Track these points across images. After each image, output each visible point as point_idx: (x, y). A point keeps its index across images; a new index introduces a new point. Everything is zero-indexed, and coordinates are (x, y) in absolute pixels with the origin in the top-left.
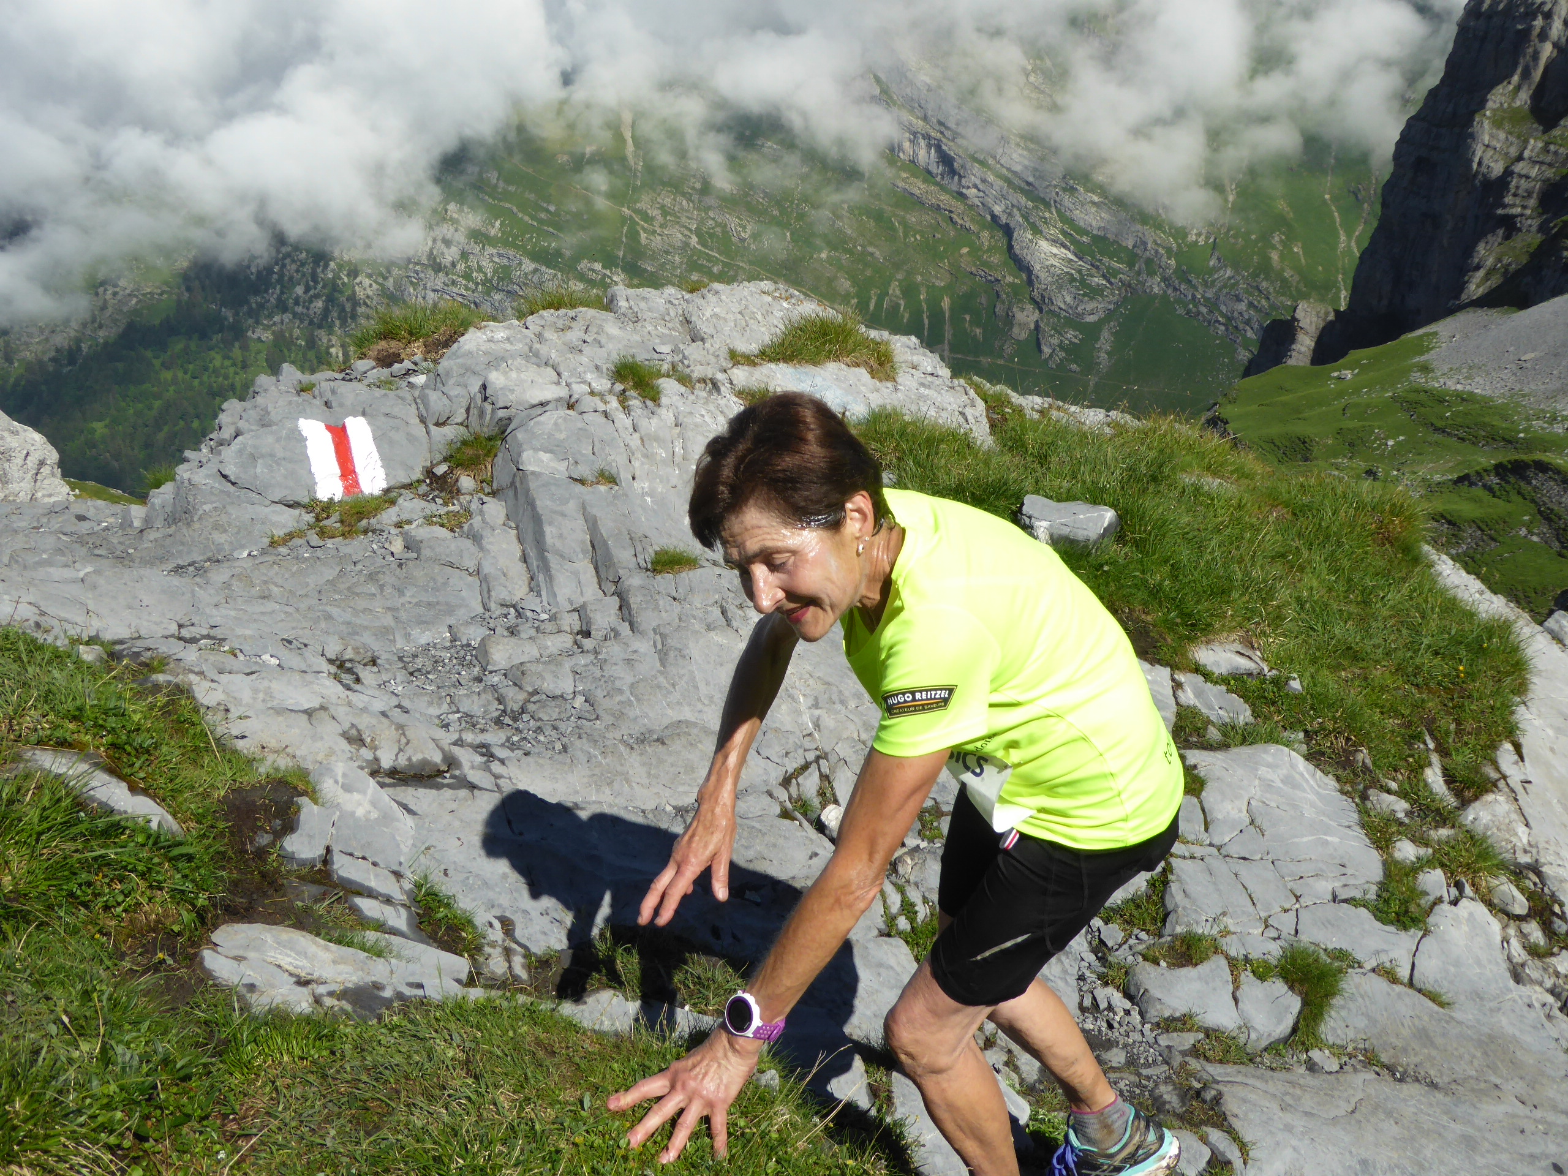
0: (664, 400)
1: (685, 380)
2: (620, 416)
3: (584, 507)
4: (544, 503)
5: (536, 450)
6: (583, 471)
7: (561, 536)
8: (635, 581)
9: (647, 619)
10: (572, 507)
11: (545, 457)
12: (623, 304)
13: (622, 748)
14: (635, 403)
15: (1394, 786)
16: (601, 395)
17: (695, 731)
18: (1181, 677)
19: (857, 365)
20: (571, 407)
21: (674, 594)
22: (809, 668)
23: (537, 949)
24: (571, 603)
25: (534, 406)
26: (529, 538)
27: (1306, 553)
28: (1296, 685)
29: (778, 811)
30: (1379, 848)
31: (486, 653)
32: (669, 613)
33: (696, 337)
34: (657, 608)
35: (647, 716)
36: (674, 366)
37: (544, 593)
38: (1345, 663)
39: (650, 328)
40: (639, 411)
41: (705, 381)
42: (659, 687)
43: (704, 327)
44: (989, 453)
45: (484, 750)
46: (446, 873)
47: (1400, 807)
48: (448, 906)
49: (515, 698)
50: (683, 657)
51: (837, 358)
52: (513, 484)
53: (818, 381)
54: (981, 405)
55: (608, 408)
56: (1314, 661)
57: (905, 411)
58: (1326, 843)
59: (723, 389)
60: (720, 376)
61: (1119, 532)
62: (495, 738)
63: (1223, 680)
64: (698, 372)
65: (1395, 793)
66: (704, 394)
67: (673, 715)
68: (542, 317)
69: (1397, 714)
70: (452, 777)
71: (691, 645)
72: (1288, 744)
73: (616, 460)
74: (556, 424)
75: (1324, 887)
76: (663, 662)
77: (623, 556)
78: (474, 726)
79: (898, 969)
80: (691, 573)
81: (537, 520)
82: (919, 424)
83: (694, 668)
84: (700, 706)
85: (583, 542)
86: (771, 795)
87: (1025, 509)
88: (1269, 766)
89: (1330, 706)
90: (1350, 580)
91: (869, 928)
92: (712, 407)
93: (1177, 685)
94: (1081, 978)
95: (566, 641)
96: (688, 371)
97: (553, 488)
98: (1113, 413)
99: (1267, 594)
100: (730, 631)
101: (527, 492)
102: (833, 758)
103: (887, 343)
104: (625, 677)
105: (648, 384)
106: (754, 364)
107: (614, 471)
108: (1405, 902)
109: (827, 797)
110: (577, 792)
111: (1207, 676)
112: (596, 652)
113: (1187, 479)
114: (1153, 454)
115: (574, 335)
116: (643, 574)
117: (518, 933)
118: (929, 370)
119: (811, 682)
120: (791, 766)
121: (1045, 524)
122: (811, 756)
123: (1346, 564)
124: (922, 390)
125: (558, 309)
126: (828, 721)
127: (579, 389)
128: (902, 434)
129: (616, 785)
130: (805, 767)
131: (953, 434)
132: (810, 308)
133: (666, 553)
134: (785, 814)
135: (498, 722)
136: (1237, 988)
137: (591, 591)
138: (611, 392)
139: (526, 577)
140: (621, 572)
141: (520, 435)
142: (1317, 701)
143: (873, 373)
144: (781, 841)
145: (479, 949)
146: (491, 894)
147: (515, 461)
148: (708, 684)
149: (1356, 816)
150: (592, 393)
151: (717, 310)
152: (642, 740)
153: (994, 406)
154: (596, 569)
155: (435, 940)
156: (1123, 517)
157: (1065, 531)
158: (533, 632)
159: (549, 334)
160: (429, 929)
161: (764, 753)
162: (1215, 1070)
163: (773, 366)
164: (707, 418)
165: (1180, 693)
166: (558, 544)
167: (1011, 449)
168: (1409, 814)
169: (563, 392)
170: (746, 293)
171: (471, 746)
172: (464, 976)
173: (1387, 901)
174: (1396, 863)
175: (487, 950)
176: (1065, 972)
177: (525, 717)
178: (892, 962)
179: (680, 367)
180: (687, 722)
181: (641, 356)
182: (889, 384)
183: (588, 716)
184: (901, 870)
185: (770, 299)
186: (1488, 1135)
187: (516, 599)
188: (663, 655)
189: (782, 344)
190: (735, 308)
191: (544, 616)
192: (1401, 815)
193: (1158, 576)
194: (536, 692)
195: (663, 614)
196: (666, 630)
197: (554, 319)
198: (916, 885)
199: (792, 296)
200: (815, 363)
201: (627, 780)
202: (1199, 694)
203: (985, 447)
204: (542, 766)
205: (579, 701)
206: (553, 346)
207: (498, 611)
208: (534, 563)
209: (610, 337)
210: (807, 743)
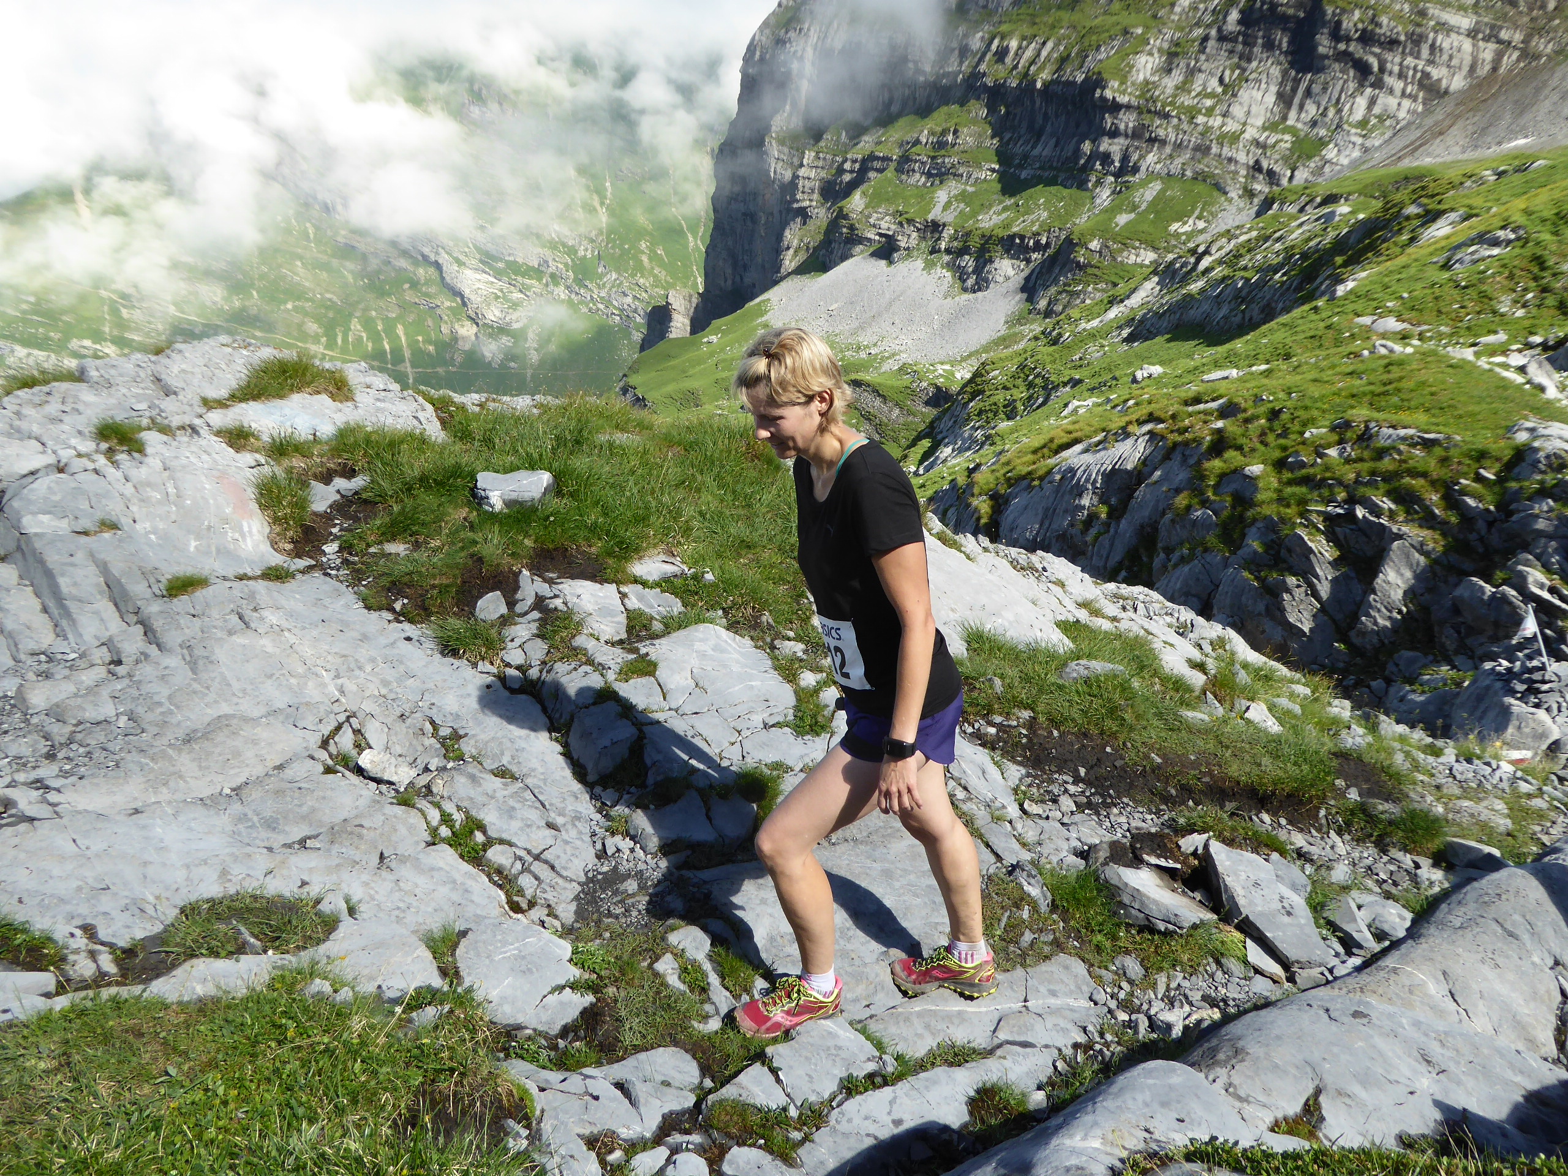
0: (149, 450)
1: (165, 430)
2: (110, 471)
3: (92, 555)
4: (53, 558)
5: (34, 514)
6: (85, 523)
7: (75, 584)
8: (153, 608)
9: (172, 638)
10: (80, 557)
11: (45, 518)
12: (93, 374)
13: (170, 751)
14: (122, 457)
15: (791, 634)
16: (88, 456)
17: (234, 722)
18: (624, 589)
19: (319, 393)
20: (61, 470)
21: (193, 612)
22: (327, 647)
23: (123, 943)
24: (97, 638)
25: (25, 476)
26: (46, 592)
27: (699, 478)
28: (709, 577)
29: (322, 769)
30: (789, 682)
31: (24, 700)
32: (190, 629)
33: (168, 392)
34: (179, 627)
35: (189, 719)
36: (152, 419)
37: (70, 636)
38: (743, 553)
39: (124, 391)
40: (128, 464)
41: (183, 428)
42: (195, 692)
43: (174, 382)
44: (443, 447)
45: (39, 784)
46: (20, 901)
47: (798, 648)
48: (25, 931)
49: (60, 732)
50: (211, 662)
51: (299, 390)
52: (19, 548)
53: (287, 411)
54: (429, 408)
55: (97, 465)
56: (719, 555)
57: (367, 423)
58: (752, 687)
59: (201, 432)
60: (197, 422)
61: (557, 488)
62: (47, 771)
63: (657, 584)
64: (176, 421)
65: (794, 639)
66: (186, 439)
67: (212, 713)
68: (18, 397)
69: (786, 582)
70: (10, 816)
71: (217, 650)
72: (711, 621)
73: (113, 509)
74: (49, 488)
75: (757, 719)
76: (194, 671)
77: (139, 589)
78: (25, 765)
79: (447, 868)
80: (204, 591)
81: (49, 574)
82: (380, 432)
83: (224, 669)
84: (235, 700)
85: (98, 585)
86: (313, 758)
87: (479, 485)
88: (701, 640)
89: (736, 586)
90: (734, 492)
91: (417, 843)
92: (194, 449)
93: (623, 596)
94: (594, 834)
95: (101, 672)
96: (166, 422)
97: (59, 545)
98: (537, 397)
99: (676, 514)
100: (249, 632)
101: (34, 551)
102: (361, 715)
103: (341, 371)
104: (162, 692)
105: (131, 439)
106: (227, 406)
107: (114, 519)
108: (814, 716)
109: (361, 745)
110: (136, 799)
111: (644, 584)
112: (130, 676)
113: (603, 438)
114: (573, 423)
115: (53, 408)
116: (160, 601)
117: (103, 934)
118: (382, 387)
119: (330, 658)
120: (326, 730)
121: (497, 493)
122: (342, 718)
123: (729, 479)
124: (378, 404)
125: (31, 387)
126: (350, 686)
127: (66, 454)
128: (368, 442)
129: (172, 784)
130: (339, 728)
131: (411, 435)
132: (267, 353)
133: (178, 578)
134: (329, 770)
135: (51, 756)
136: (708, 810)
137: (114, 624)
138: (97, 451)
139: (50, 625)
140: (139, 603)
141: (16, 504)
142: (727, 584)
143: (333, 397)
144: (329, 793)
145: (63, 959)
146: (68, 908)
147: (17, 527)
148: (238, 680)
149: (769, 662)
150: (79, 455)
151: (183, 366)
152: (188, 740)
153: (441, 406)
154: (116, 605)
155: (18, 964)
156: (558, 477)
157: (514, 496)
158: (67, 672)
159: (28, 411)
160: (10, 956)
161: (300, 724)
162: (705, 875)
163: (243, 405)
164: (192, 459)
165: (626, 601)
166: (74, 591)
167: (461, 439)
168: (805, 652)
169: (51, 459)
170: (207, 348)
171: (25, 784)
172: (52, 987)
173: (801, 719)
174: (803, 689)
175: (71, 957)
176: (580, 833)
177: (74, 746)
178: (441, 864)
179: (159, 420)
180: (226, 716)
181: (120, 417)
182: (349, 404)
183: (133, 731)
184: (435, 790)
185: (230, 350)
186: (899, 865)
187: (44, 647)
188: (193, 665)
189: (248, 386)
190: (201, 362)
191: (73, 656)
192: (800, 654)
193: (593, 516)
194: (80, 723)
195: (186, 631)
196: (193, 642)
197: (29, 397)
198: (450, 798)
199: (250, 345)
200: (281, 397)
201: (181, 777)
202: (640, 599)
203: (440, 440)
204: (97, 785)
205: (123, 721)
206: (33, 420)
207: (30, 661)
208: (55, 612)
209: (85, 403)
210: (336, 708)
